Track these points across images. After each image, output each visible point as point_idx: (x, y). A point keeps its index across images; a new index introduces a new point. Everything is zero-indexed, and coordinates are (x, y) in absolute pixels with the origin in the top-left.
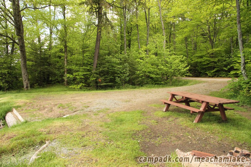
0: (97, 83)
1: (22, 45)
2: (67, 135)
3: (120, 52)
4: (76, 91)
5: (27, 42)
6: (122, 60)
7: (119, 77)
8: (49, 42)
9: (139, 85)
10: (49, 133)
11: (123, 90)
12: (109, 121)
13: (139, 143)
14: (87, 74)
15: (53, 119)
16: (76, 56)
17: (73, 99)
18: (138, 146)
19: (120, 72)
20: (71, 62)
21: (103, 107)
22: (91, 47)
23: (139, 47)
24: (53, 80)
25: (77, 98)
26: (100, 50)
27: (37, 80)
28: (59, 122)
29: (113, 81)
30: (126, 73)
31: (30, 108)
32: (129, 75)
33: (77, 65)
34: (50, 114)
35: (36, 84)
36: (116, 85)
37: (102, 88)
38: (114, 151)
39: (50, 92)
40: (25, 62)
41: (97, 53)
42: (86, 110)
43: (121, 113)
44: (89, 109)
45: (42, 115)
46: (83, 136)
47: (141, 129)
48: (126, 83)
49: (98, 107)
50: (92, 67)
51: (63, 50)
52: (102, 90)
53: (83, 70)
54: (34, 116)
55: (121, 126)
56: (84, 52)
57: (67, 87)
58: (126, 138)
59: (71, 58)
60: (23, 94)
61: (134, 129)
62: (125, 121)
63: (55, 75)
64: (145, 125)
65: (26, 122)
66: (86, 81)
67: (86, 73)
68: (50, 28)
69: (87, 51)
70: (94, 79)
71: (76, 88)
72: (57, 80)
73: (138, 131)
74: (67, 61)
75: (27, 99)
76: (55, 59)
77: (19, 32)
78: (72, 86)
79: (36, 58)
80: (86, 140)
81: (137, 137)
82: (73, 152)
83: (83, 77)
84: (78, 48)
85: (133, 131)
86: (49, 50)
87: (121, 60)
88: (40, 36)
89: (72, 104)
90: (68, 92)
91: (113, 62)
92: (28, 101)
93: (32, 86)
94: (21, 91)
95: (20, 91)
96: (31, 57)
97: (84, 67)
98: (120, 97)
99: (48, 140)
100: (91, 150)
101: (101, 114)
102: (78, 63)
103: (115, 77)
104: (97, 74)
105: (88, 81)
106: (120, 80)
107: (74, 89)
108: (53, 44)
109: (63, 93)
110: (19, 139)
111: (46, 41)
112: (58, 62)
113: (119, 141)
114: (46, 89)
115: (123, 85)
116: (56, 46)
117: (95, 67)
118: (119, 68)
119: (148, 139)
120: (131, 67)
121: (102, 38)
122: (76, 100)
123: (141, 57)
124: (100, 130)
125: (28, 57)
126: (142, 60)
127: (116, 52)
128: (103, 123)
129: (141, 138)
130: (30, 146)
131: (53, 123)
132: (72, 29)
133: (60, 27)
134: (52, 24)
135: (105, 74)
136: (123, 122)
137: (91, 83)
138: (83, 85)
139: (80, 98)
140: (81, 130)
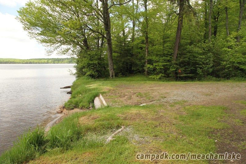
0: (176, 73)
1: (109, 39)
2: (141, 123)
3: (203, 40)
4: (155, 81)
5: (113, 35)
6: (206, 49)
7: (201, 68)
8: (132, 34)
9: (224, 77)
10: (125, 119)
11: (205, 83)
12: (185, 114)
13: (215, 143)
14: (167, 65)
15: (131, 107)
16: (157, 47)
17: (151, 88)
18: (214, 146)
19: (203, 62)
20: (152, 52)
21: (180, 99)
22: (172, 37)
23: (227, 33)
24: (135, 70)
25: (155, 88)
26: (181, 40)
27: (121, 70)
28: (135, 110)
29: (194, 72)
30: (209, 64)
31: (112, 95)
32: (213, 66)
33: (157, 55)
34: (129, 101)
35: (120, 73)
36: (197, 76)
37: (181, 80)
38: (185, 147)
39: (131, 81)
40: (111, 54)
41: (178, 43)
42: (162, 100)
43: (199, 107)
44: (165, 100)
45: (122, 102)
46: (156, 126)
47: (221, 127)
48: (208, 74)
49: (175, 98)
50: (172, 57)
51: (144, 41)
52: (182, 81)
53: (163, 61)
54: (115, 102)
55: (197, 121)
56: (164, 42)
57: (147, 77)
58: (201, 135)
59: (152, 48)
60: (109, 82)
61: (211, 126)
62: (202, 116)
63: (136, 65)
64: (226, 123)
65: (108, 107)
66: (165, 71)
67: (165, 64)
68: (133, 21)
69: (167, 41)
70: (174, 69)
71: (155, 78)
72: (139, 70)
73: (217, 129)
74: (148, 52)
75: (111, 87)
76: (137, 50)
77: (107, 28)
78: (152, 76)
79: (121, 50)
80: (158, 130)
81: (214, 136)
82: (144, 140)
83: (162, 68)
84: (159, 39)
85: (211, 128)
86: (132, 42)
87: (204, 50)
88: (125, 29)
89: (150, 93)
90: (148, 82)
91: (195, 53)
92: (112, 88)
93: (116, 75)
94: (108, 79)
95: (106, 79)
96: (116, 49)
97: (164, 58)
98: (200, 90)
99: (123, 125)
100: (162, 142)
101: (177, 106)
102: (158, 53)
103: (196, 68)
104: (176, 64)
105: (168, 71)
106: (202, 72)
107: (154, 80)
108: (136, 36)
109: (142, 82)
110: (100, 120)
111: (130, 34)
112: (140, 53)
113: (192, 137)
114: (128, 78)
115: (205, 77)
116: (138, 38)
117: (175, 58)
118: (201, 58)
119: (229, 140)
120: (216, 57)
121: (183, 26)
122: (155, 90)
123: (228, 45)
124: (174, 122)
125: (114, 49)
126: (231, 48)
127: (199, 41)
128: (178, 116)
129: (220, 138)
130: (108, 128)
131: (130, 110)
132: (153, 20)
133: (142, 20)
134: (135, 18)
135: (185, 65)
136: (200, 117)
137: (170, 73)
138: (163, 75)
139: (158, 88)
140: (155, 120)
